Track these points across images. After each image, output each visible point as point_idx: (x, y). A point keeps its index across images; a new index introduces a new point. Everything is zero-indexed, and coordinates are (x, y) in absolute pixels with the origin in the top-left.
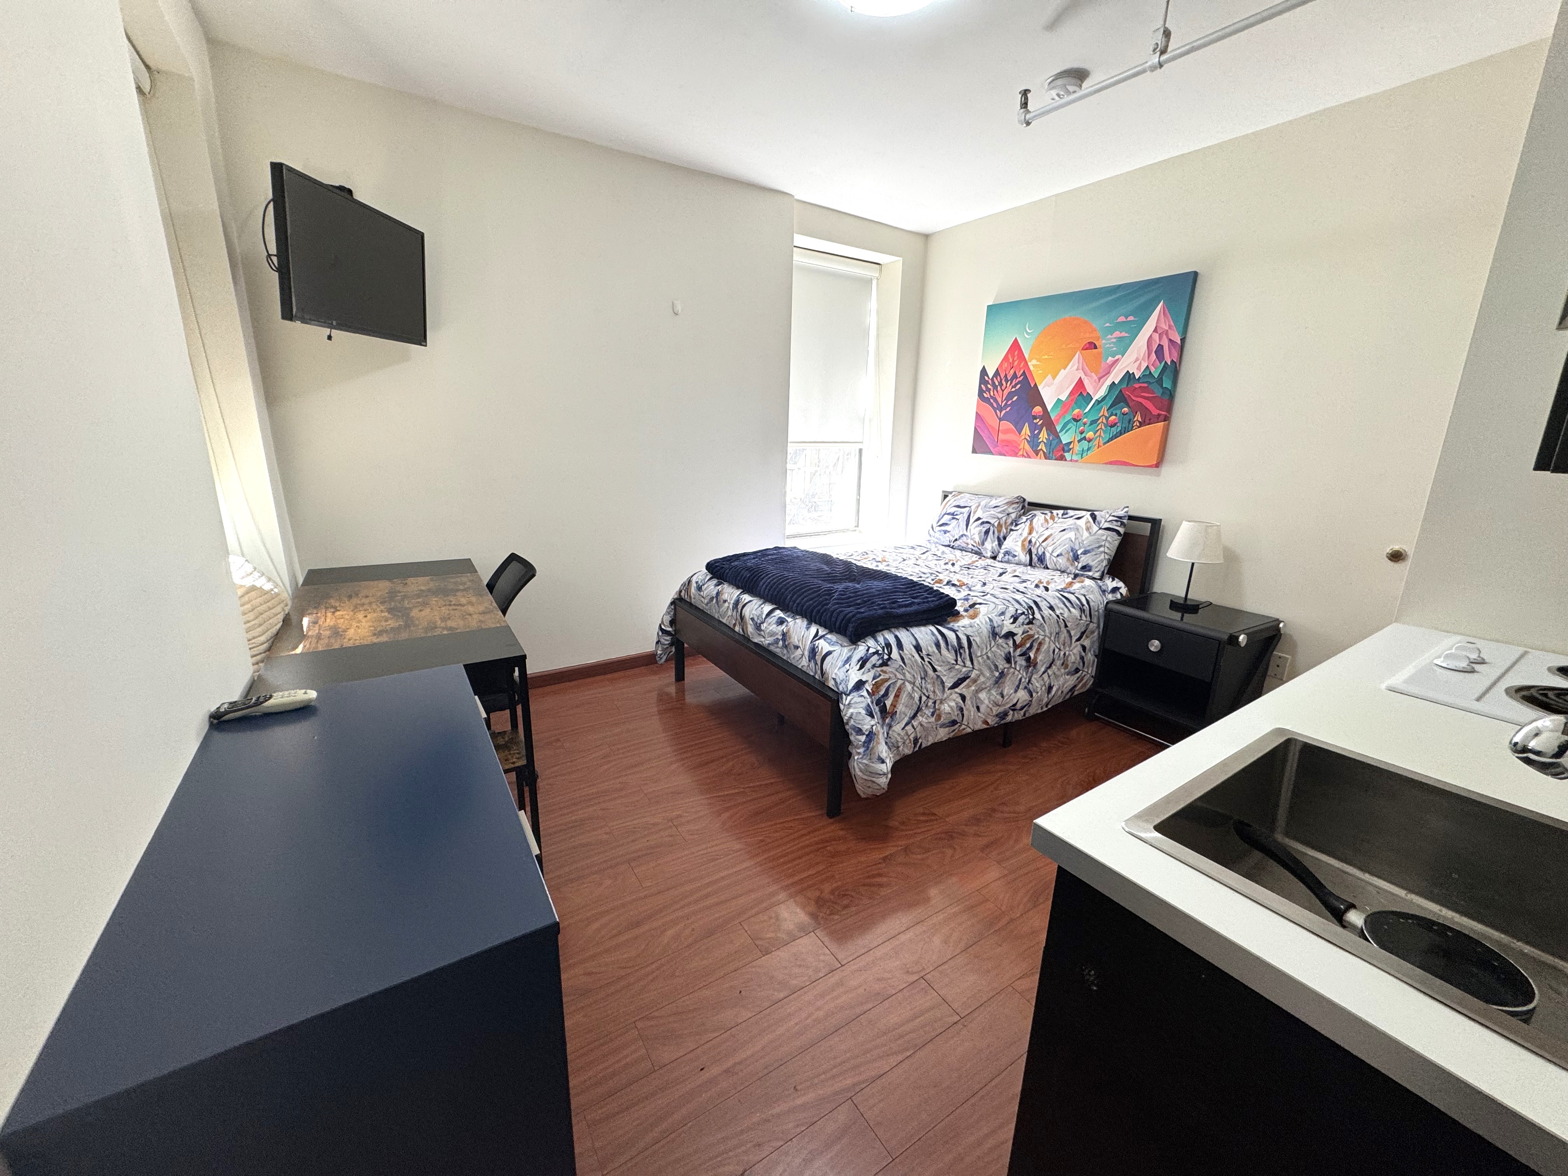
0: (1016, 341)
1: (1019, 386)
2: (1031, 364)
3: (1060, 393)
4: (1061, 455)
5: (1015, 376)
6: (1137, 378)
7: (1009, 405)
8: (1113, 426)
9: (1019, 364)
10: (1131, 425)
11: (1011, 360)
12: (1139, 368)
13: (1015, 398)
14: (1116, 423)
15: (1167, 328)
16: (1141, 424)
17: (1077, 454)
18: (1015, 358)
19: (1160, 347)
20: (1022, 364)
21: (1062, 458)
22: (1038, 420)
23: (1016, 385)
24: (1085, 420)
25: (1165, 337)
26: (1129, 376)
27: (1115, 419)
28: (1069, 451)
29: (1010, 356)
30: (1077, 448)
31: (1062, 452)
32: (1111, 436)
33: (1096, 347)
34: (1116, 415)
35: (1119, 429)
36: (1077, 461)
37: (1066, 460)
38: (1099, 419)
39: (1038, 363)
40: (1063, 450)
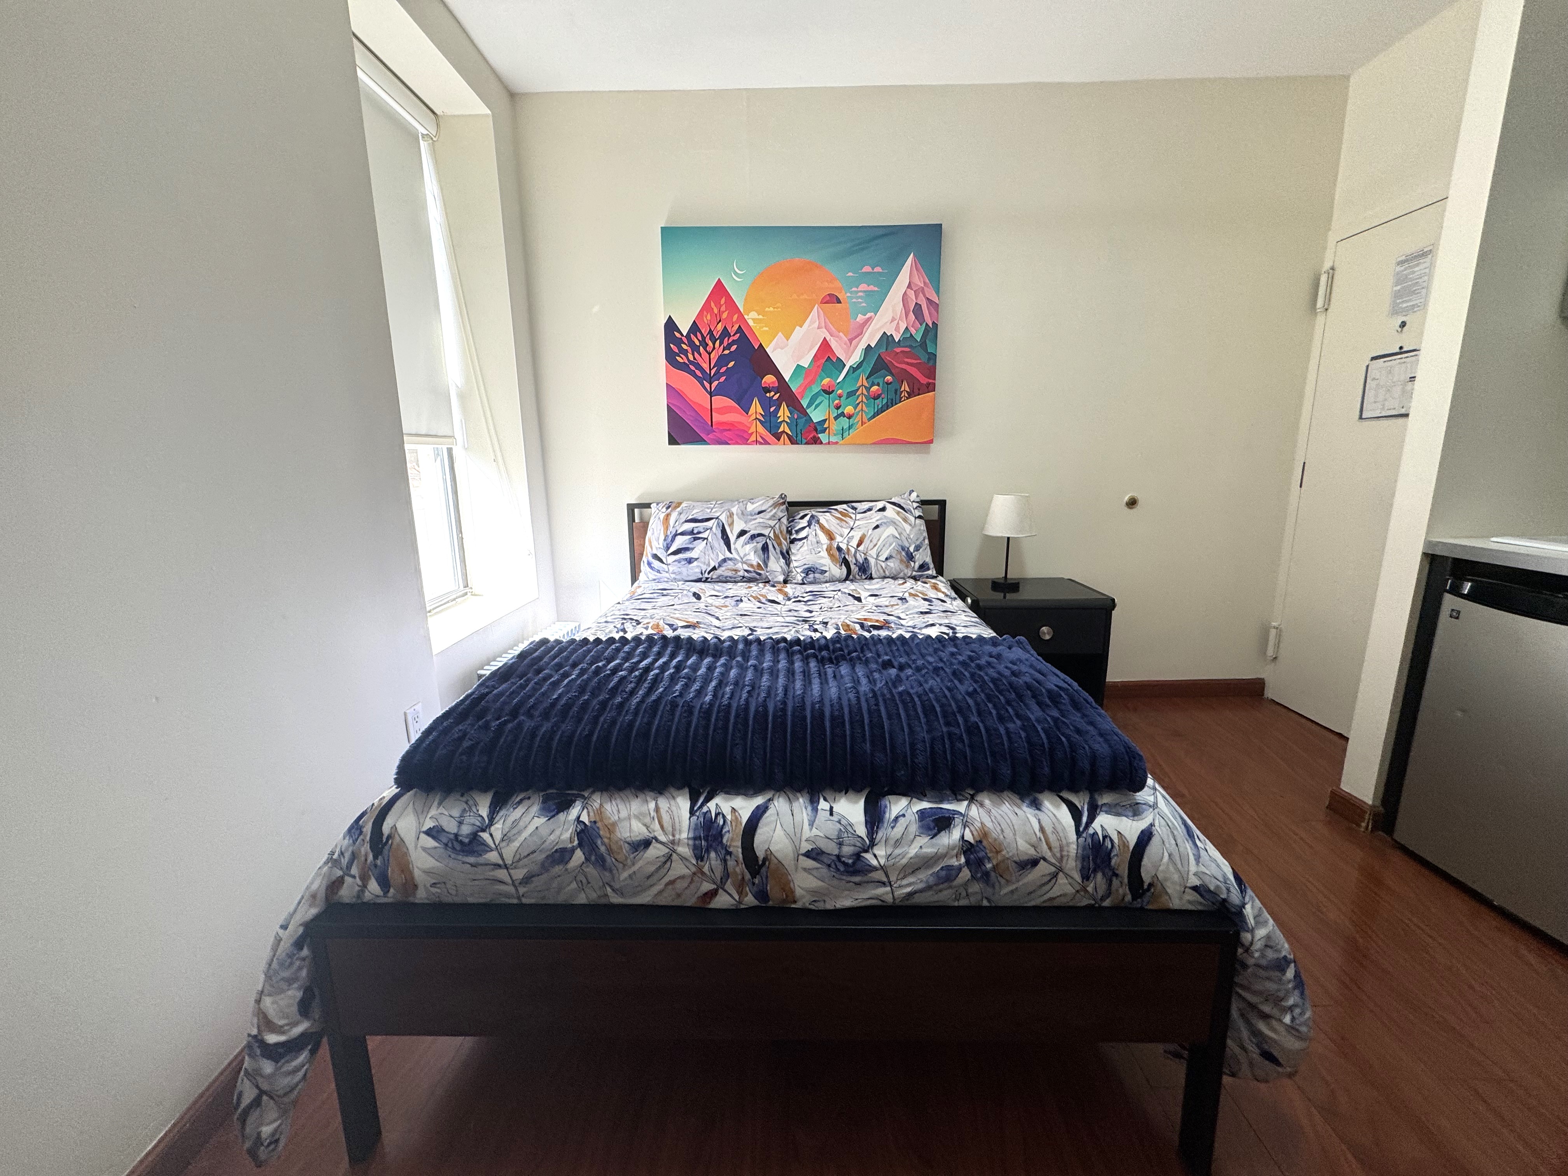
0: (719, 284)
1: (734, 348)
2: (751, 318)
3: (800, 358)
4: (814, 437)
5: (725, 333)
6: (897, 341)
7: (723, 374)
8: (876, 398)
9: (730, 316)
10: (898, 396)
11: (716, 311)
12: (897, 329)
13: (731, 364)
14: (881, 394)
15: (922, 285)
16: (910, 395)
17: (835, 435)
18: (723, 308)
19: (918, 306)
20: (736, 316)
21: (816, 441)
22: (772, 393)
23: (728, 347)
24: (840, 391)
25: (921, 295)
26: (886, 339)
27: (878, 389)
28: (824, 431)
29: (713, 304)
30: (835, 426)
31: (814, 433)
32: (876, 410)
33: (839, 301)
34: (878, 385)
35: (885, 401)
36: (837, 443)
37: (821, 443)
38: (858, 390)
39: (761, 317)
40: (816, 430)
